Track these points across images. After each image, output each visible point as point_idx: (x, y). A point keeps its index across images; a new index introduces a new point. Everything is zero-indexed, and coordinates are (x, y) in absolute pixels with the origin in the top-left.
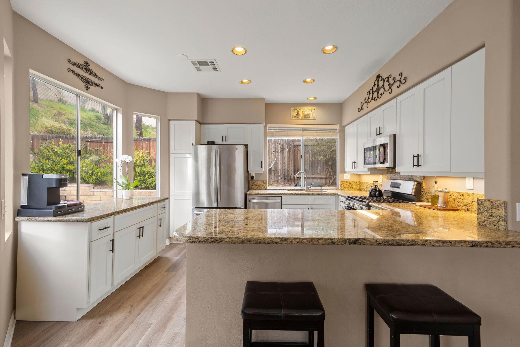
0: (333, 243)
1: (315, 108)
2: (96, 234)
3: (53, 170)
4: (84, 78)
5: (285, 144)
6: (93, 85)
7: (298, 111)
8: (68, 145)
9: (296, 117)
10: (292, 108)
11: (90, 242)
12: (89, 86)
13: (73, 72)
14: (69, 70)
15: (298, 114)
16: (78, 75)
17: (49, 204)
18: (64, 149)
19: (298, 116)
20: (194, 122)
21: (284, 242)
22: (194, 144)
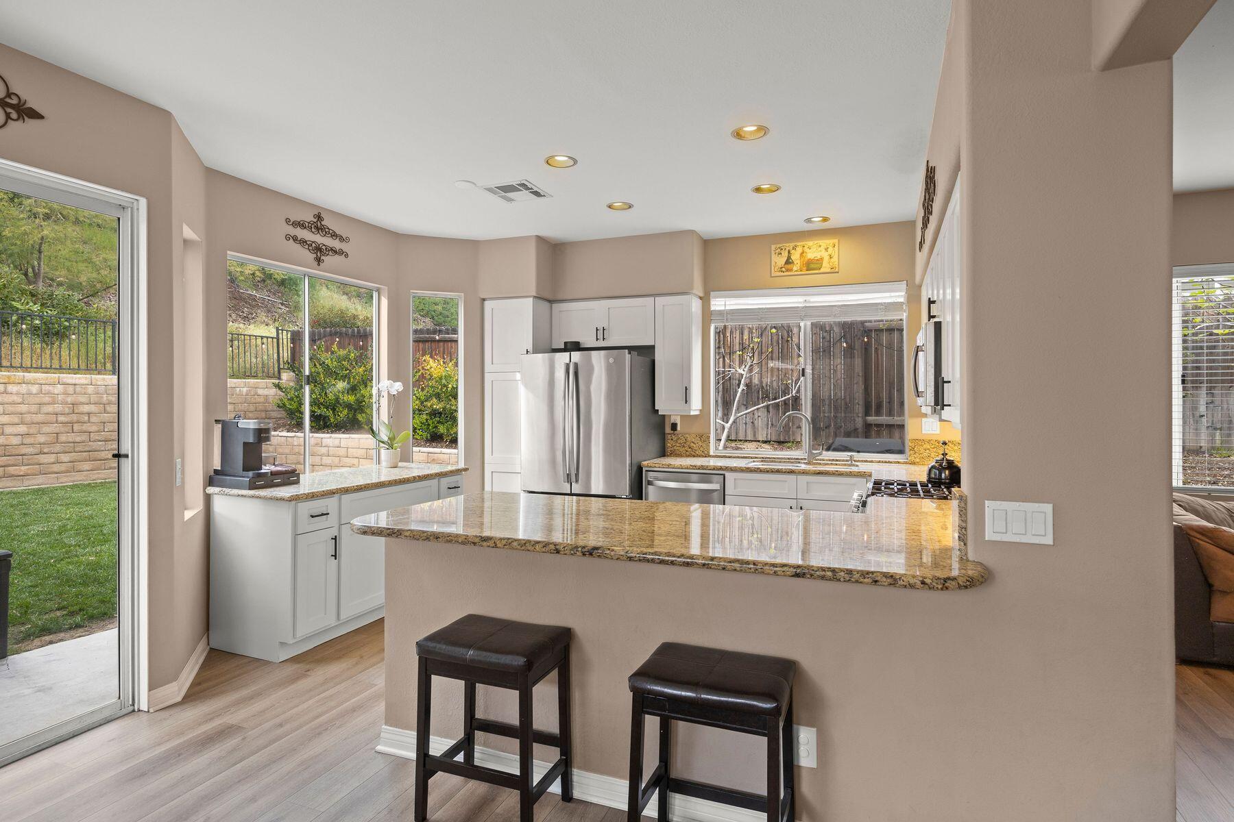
0: (558, 552)
1: (836, 241)
2: (305, 524)
3: (322, 404)
4: (314, 245)
5: (836, 329)
6: (331, 253)
7: (789, 252)
8: (345, 352)
9: (783, 269)
10: (773, 247)
11: (296, 535)
12: (323, 258)
13: (295, 239)
14: (288, 237)
15: (789, 261)
16: (303, 242)
17: (246, 469)
18: (339, 360)
19: (789, 266)
20: (529, 302)
21: (485, 544)
22: (530, 349)
